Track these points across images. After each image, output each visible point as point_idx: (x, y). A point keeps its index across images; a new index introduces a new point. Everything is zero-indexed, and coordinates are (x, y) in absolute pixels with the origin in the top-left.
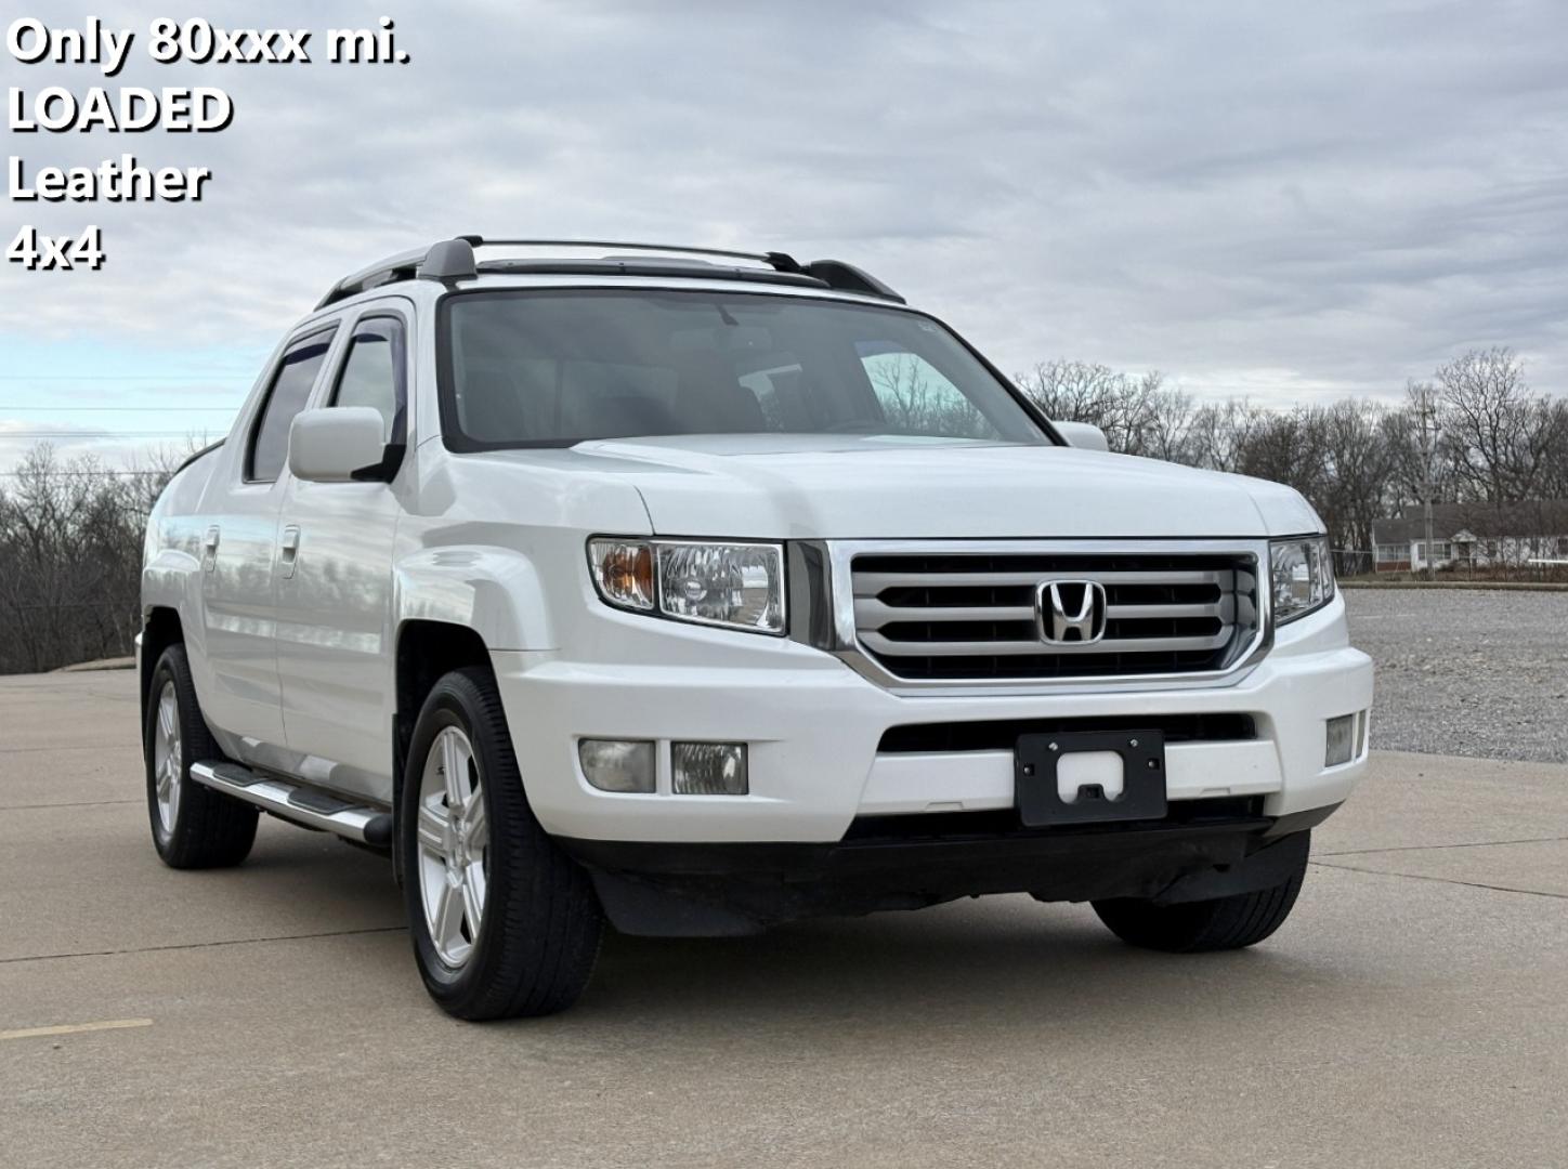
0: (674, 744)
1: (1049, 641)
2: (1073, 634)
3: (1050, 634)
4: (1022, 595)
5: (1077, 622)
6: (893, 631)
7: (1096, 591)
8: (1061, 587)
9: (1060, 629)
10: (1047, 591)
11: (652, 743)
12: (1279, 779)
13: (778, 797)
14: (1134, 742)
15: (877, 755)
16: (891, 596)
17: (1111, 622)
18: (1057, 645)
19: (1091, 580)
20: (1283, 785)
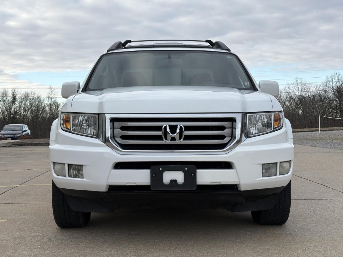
0: (69, 165)
1: (166, 141)
2: (173, 139)
3: (166, 139)
4: (159, 128)
5: (175, 136)
6: (124, 137)
7: (181, 127)
8: (170, 126)
9: (169, 138)
10: (166, 127)
11: (64, 164)
12: (238, 180)
13: (88, 179)
14: (186, 169)
15: (112, 169)
16: (123, 128)
17: (185, 136)
18: (168, 142)
19: (179, 124)
20: (239, 182)
